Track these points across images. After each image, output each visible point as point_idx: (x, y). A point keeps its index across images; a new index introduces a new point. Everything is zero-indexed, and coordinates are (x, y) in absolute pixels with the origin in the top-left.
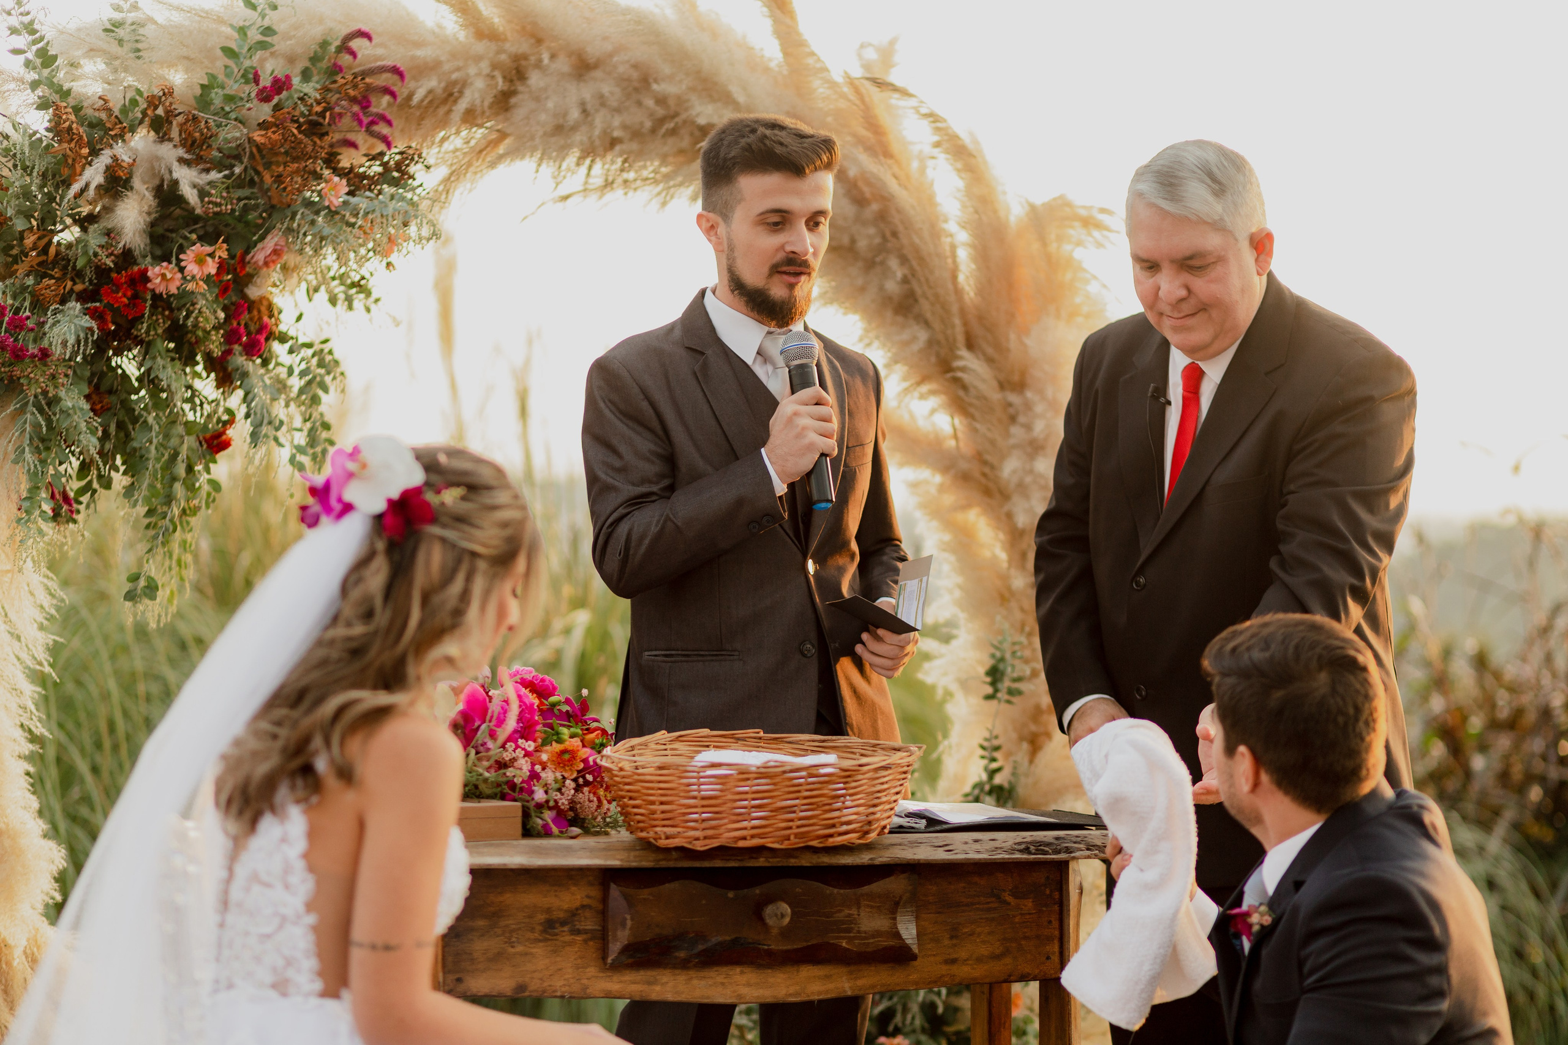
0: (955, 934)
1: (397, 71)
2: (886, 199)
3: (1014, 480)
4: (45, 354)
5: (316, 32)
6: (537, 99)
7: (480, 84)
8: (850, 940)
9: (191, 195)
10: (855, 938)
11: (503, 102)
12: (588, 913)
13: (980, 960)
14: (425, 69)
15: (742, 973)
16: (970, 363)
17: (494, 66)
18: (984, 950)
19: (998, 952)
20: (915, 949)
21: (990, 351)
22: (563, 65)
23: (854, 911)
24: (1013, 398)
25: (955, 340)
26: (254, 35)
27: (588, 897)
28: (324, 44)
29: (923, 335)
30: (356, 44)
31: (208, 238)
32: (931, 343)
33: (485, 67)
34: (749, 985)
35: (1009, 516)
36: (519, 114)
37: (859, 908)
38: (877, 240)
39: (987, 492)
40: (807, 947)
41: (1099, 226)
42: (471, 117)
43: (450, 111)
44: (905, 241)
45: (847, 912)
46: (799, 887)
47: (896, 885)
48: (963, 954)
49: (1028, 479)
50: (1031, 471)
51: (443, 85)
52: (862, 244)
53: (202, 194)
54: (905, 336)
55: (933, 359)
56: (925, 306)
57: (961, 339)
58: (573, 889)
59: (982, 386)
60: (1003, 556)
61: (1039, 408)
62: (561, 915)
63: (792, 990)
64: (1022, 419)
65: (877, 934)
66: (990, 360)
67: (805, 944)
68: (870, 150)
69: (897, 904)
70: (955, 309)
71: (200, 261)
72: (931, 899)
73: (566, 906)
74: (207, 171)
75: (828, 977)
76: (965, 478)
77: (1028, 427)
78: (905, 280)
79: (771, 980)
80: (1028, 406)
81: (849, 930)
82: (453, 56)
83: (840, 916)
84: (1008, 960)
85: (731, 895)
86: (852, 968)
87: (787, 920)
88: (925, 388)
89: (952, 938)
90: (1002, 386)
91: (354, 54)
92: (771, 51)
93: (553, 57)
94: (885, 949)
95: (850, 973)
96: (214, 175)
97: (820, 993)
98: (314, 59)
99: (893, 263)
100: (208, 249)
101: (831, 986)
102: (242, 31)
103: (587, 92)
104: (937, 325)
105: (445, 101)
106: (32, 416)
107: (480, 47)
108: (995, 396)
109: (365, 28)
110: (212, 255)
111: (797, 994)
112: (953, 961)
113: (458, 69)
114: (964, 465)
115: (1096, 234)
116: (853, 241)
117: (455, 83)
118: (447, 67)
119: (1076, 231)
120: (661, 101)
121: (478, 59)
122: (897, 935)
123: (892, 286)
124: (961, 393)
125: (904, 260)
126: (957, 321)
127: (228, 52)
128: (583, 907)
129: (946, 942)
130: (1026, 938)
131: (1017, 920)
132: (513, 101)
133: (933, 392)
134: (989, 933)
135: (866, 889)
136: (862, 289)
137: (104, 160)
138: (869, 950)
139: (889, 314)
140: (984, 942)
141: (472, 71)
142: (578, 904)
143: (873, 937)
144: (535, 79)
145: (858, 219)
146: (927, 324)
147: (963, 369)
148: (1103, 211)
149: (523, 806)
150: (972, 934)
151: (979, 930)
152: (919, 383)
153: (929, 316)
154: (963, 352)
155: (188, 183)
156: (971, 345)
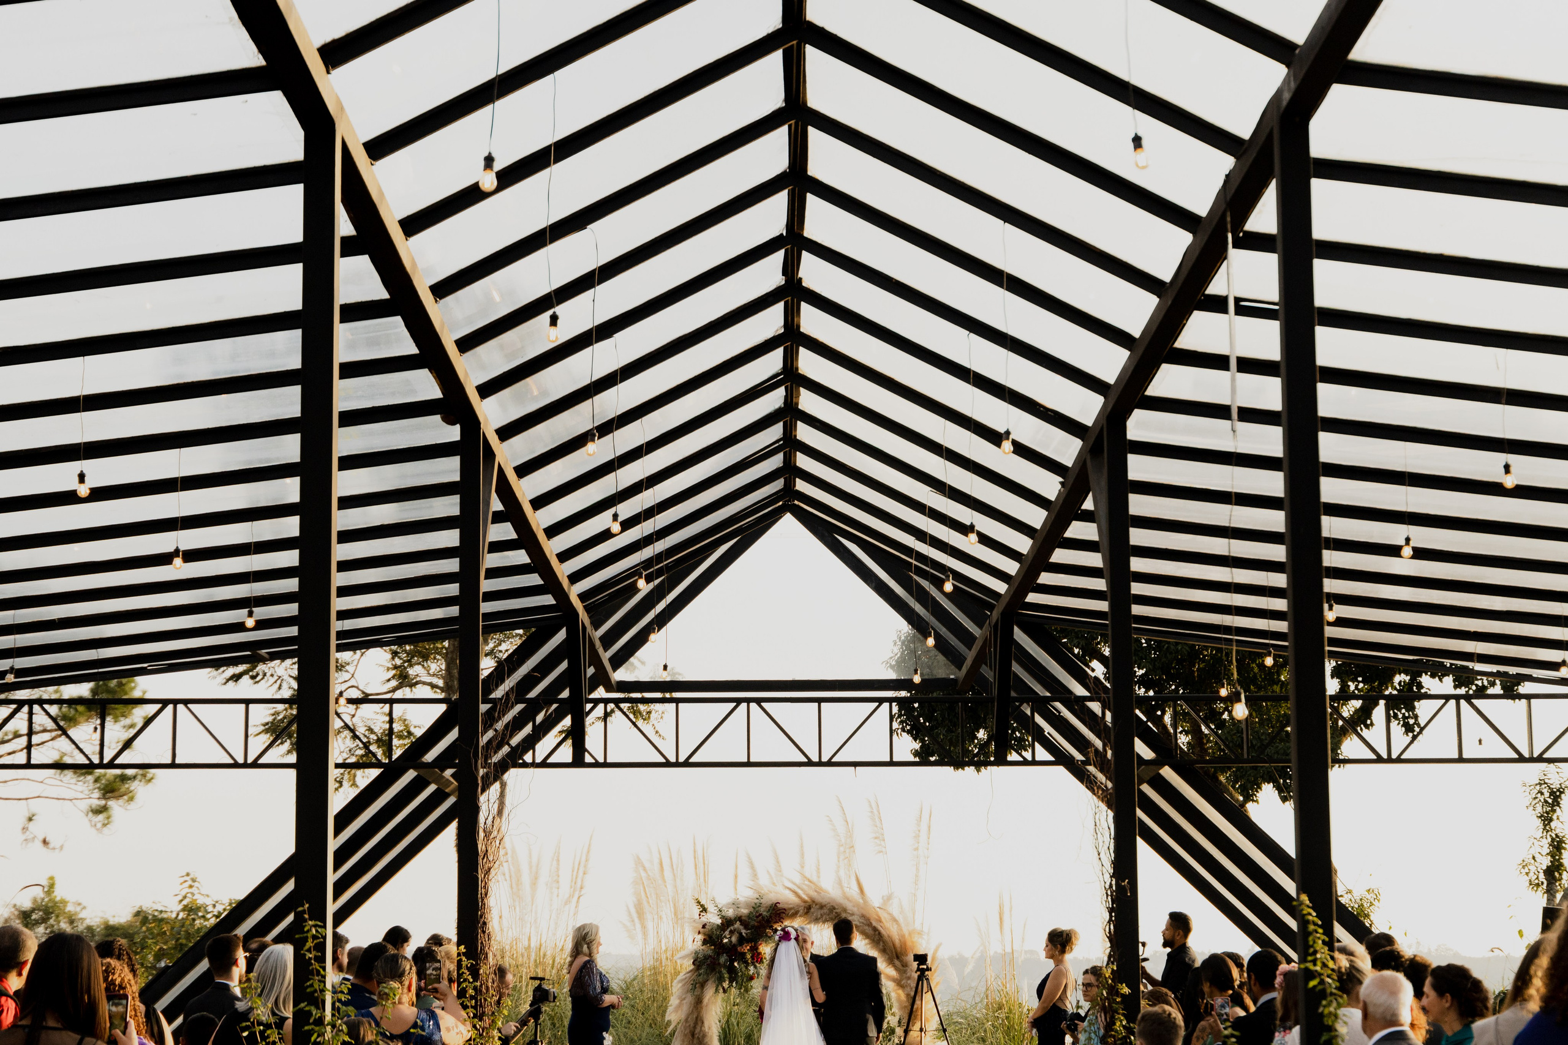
1: (785, 909)
4: (719, 964)
5: (769, 903)
7: (802, 911)
9: (744, 934)
11: (808, 913)
14: (791, 909)
16: (897, 962)
17: (806, 907)
22: (818, 907)
25: (894, 956)
26: (758, 904)
28: (771, 905)
29: (887, 954)
31: (748, 942)
33: (802, 907)
36: (811, 915)
42: (800, 916)
43: (796, 916)
51: (794, 911)
53: (747, 934)
55: (888, 958)
70: (894, 950)
74: (749, 930)
82: (796, 905)
90: (903, 966)
91: (776, 906)
92: (861, 901)
98: (769, 908)
99: (881, 943)
102: (756, 904)
103: (822, 911)
105: (795, 914)
106: (717, 974)
107: (802, 904)
108: (901, 968)
109: (779, 902)
110: (749, 945)
113: (797, 908)
117: (797, 910)
118: (795, 908)
120: (836, 913)
125: (883, 942)
126: (894, 953)
127: (753, 908)
132: (810, 913)
133: (890, 965)
137: (729, 930)
141: (800, 908)
144: (812, 910)
146: (887, 951)
153: (888, 949)
154: (896, 958)
155: (744, 932)
156: (898, 958)
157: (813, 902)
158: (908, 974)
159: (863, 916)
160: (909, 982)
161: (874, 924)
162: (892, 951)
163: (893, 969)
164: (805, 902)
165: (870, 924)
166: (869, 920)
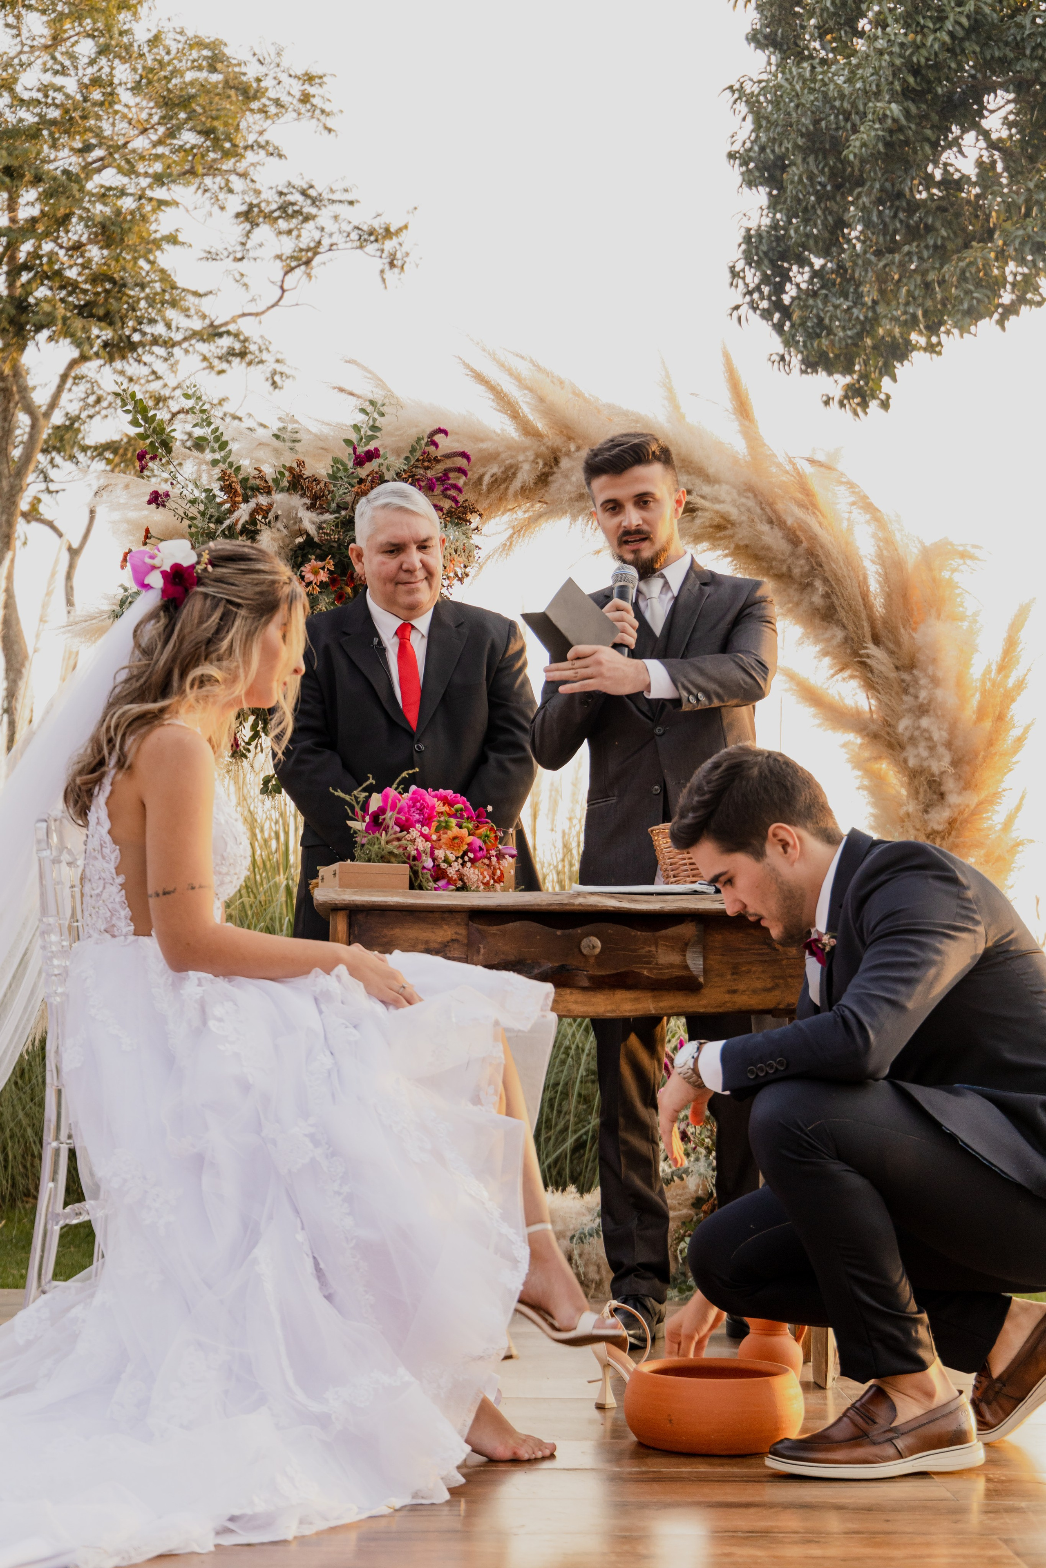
0: (736, 971)
1: (464, 455)
2: (813, 538)
3: (907, 734)
5: (413, 432)
6: (566, 476)
7: (526, 467)
8: (650, 970)
9: (312, 530)
10: (654, 968)
11: (543, 479)
12: (456, 945)
13: (755, 992)
15: (571, 993)
16: (877, 655)
17: (537, 456)
18: (758, 985)
19: (769, 986)
20: (701, 980)
21: (891, 646)
23: (653, 949)
24: (906, 676)
25: (864, 637)
26: (365, 431)
27: (456, 933)
28: (419, 439)
29: (840, 634)
30: (438, 438)
31: (321, 558)
32: (846, 640)
33: (531, 455)
34: (576, 1002)
35: (905, 761)
36: (554, 487)
37: (657, 947)
38: (807, 568)
39: (890, 746)
40: (617, 974)
41: (972, 557)
43: (507, 488)
44: (826, 568)
45: (648, 949)
46: (611, 929)
47: (688, 930)
48: (742, 987)
49: (917, 733)
50: (919, 728)
51: (502, 469)
52: (796, 571)
53: (319, 528)
54: (828, 634)
55: (848, 651)
56: (842, 614)
57: (868, 635)
58: (445, 927)
59: (883, 668)
60: (904, 792)
61: (923, 682)
62: (437, 946)
63: (609, 1008)
64: (912, 690)
65: (671, 966)
66: (891, 653)
67: (615, 972)
68: (801, 505)
69: (686, 944)
70: (864, 615)
71: (316, 573)
72: (717, 944)
73: (440, 940)
74: (322, 513)
75: (637, 1000)
76: (875, 737)
77: (916, 697)
78: (827, 596)
79: (593, 1000)
80: (916, 681)
81: (649, 963)
82: (509, 448)
83: (643, 952)
84: (777, 992)
85: (559, 932)
86: (656, 993)
87: (598, 950)
88: (847, 673)
89: (733, 974)
90: (897, 668)
91: (436, 445)
92: (739, 446)
93: (578, 449)
94: (677, 977)
95: (654, 997)
96: (328, 517)
97: (631, 1011)
98: (413, 450)
99: (818, 583)
100: (321, 564)
101: (639, 1006)
102: (356, 428)
104: (851, 627)
105: (505, 480)
107: (527, 441)
108: (893, 675)
109: (443, 427)
110: (323, 568)
111: (613, 1011)
112: (734, 992)
113: (512, 457)
114: (873, 727)
115: (969, 562)
116: (790, 569)
117: (511, 466)
118: (503, 456)
119: (956, 562)
121: (525, 449)
122: (687, 967)
123: (817, 599)
124: (870, 675)
125: (826, 581)
126: (865, 624)
127: (348, 442)
128: (453, 940)
129: (729, 977)
130: (791, 976)
131: (784, 962)
132: (550, 478)
133: (852, 677)
134: (763, 972)
135: (663, 932)
136: (798, 604)
137: (251, 505)
138: (665, 978)
139: (817, 621)
140: (758, 978)
141: (521, 458)
142: (449, 938)
143: (668, 968)
144: (565, 463)
145: (793, 554)
146: (844, 627)
147: (868, 656)
148: (974, 546)
149: (411, 867)
150: (749, 972)
151: (754, 969)
152: (841, 670)
153: (844, 620)
154: (870, 645)
155: (309, 521)
156: (877, 640)
157: (568, 431)
158: (923, 695)
159: (750, 490)
160: (925, 722)
161: (793, 514)
162: (856, 614)
163: (854, 684)
164: (537, 435)
165: (775, 521)
166: (771, 505)
